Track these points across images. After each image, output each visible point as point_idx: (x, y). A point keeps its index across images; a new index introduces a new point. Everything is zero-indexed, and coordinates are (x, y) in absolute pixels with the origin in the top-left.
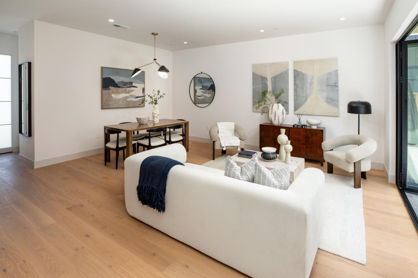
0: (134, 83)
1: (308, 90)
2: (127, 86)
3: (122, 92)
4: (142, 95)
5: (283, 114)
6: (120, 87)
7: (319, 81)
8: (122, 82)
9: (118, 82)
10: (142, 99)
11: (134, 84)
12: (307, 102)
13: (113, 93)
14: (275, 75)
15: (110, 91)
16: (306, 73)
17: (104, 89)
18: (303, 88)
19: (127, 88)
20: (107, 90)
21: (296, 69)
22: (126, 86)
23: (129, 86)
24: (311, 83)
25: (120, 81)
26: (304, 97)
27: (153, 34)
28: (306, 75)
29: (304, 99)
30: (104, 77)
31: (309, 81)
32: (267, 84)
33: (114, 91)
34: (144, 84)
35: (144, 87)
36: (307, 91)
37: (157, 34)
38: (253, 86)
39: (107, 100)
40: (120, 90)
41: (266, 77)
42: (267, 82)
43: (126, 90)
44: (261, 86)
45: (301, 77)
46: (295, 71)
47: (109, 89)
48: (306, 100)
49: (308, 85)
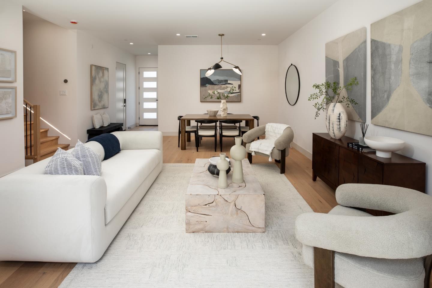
0: (230, 80)
1: (393, 78)
2: (223, 84)
3: (217, 88)
4: (238, 91)
5: (339, 121)
6: (215, 85)
7: (413, 54)
8: (218, 80)
9: (214, 81)
10: (237, 95)
11: (229, 82)
12: (390, 102)
13: (209, 89)
14: (347, 56)
15: (207, 88)
16: (389, 42)
17: (202, 86)
18: (384, 73)
19: (222, 85)
20: (204, 87)
21: (373, 38)
22: (221, 83)
23: (224, 83)
24: (399, 62)
25: (216, 79)
26: (386, 91)
27: (219, 35)
28: (389, 45)
29: (386, 96)
30: (202, 77)
31: (394, 58)
32: (339, 71)
33: (210, 88)
34: (240, 81)
35: (240, 84)
36: (390, 78)
37: (223, 35)
38: (326, 76)
39: (204, 95)
40: (216, 87)
41: (337, 60)
42: (339, 68)
43: (221, 87)
44: (333, 75)
45: (380, 51)
46: (373, 41)
47: (206, 87)
48: (388, 98)
49: (393, 67)
